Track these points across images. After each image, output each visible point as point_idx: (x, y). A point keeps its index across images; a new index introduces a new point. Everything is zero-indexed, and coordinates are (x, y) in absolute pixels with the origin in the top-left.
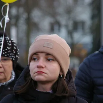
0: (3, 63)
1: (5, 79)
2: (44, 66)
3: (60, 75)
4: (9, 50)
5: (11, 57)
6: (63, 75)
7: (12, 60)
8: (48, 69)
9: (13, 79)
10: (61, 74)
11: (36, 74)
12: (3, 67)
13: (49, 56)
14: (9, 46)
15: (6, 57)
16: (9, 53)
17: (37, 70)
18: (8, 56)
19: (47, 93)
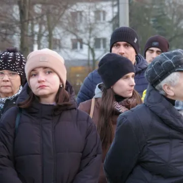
0: (10, 77)
1: (12, 93)
2: (44, 80)
3: (60, 86)
4: (17, 65)
5: (19, 72)
6: (63, 85)
7: (20, 75)
8: (48, 82)
9: (19, 93)
10: (61, 84)
11: (39, 89)
12: (10, 81)
13: (47, 69)
14: (18, 62)
15: (14, 71)
16: (16, 68)
17: (38, 85)
18: (15, 71)
19: (50, 105)
